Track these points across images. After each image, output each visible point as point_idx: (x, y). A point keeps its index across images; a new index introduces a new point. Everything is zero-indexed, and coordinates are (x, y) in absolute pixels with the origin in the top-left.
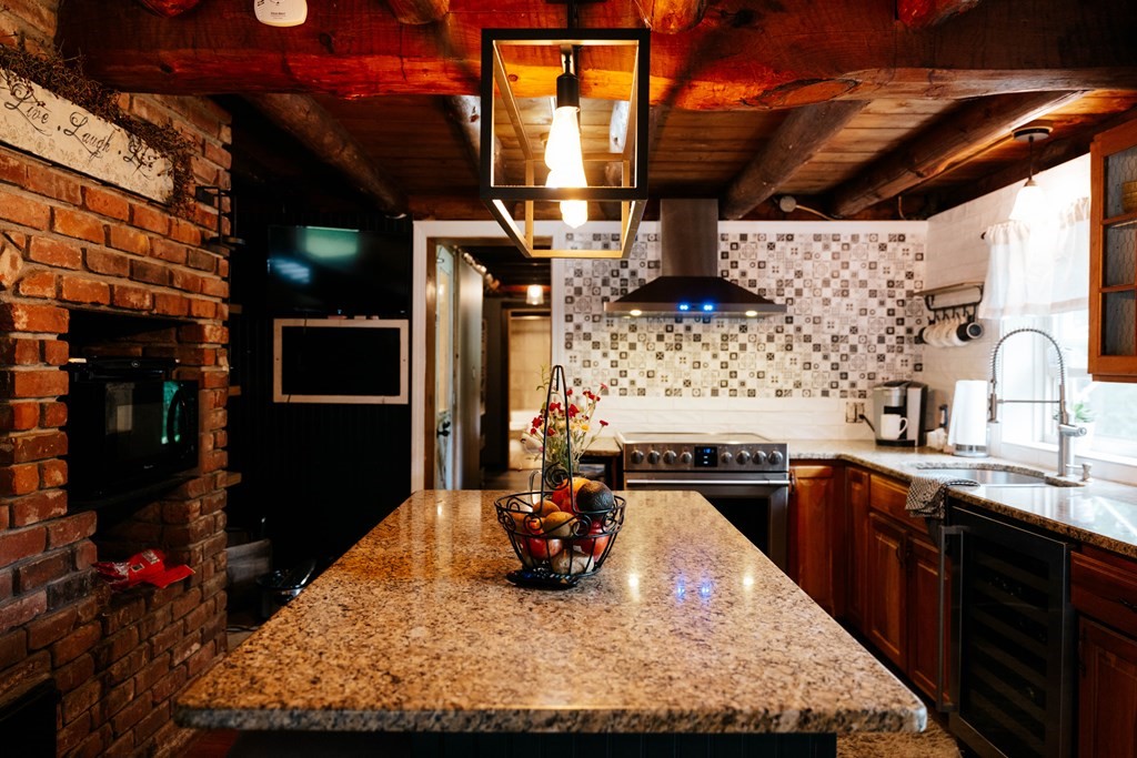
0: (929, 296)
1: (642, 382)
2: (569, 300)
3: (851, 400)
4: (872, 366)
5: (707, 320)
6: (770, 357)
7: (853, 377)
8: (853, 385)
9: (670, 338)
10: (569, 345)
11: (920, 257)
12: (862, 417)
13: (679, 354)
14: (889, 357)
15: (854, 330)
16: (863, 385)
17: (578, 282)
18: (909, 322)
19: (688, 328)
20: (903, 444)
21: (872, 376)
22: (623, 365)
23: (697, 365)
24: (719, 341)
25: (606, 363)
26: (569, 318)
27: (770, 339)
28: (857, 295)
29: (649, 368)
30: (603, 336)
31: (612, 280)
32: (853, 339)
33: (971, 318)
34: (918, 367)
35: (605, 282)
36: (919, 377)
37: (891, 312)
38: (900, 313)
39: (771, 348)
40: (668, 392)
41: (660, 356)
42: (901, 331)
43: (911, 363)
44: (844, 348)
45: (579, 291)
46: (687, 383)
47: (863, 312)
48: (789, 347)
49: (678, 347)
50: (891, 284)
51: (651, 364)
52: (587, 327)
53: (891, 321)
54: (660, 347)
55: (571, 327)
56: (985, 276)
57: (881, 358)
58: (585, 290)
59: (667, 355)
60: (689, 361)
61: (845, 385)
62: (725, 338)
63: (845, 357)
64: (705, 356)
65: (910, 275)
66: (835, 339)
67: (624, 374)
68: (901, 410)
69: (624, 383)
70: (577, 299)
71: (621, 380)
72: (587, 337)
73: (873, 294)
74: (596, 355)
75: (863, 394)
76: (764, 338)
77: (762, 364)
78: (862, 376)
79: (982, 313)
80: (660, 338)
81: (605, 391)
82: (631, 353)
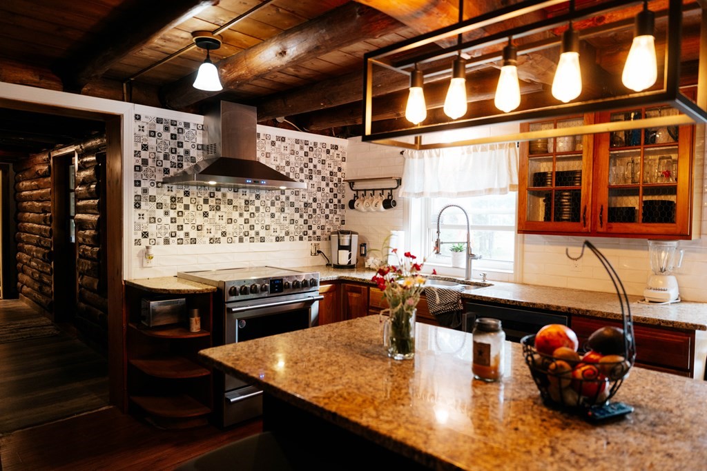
0: (352, 183)
1: (194, 234)
2: (137, 169)
3: (313, 242)
4: (323, 221)
5: (236, 190)
6: (273, 216)
7: (314, 228)
8: (314, 233)
9: (212, 202)
10: (137, 205)
11: (344, 160)
12: (319, 252)
13: (219, 213)
14: (331, 216)
15: (315, 200)
16: (319, 233)
17: (144, 154)
18: (339, 196)
19: (224, 195)
21: (323, 228)
22: (180, 221)
23: (230, 221)
24: (243, 204)
25: (167, 220)
26: (137, 183)
27: (273, 204)
28: (316, 178)
29: (198, 223)
30: (164, 196)
31: (171, 156)
32: (314, 205)
33: (390, 195)
34: (343, 222)
35: (166, 157)
36: (344, 228)
37: (331, 190)
38: (335, 192)
39: (273, 210)
40: (212, 241)
41: (206, 215)
42: (336, 201)
43: (340, 220)
44: (310, 211)
45: (145, 162)
46: (224, 234)
47: (319, 189)
48: (282, 210)
49: (218, 209)
50: (331, 173)
51: (200, 220)
52: (153, 191)
53: (331, 196)
54: (206, 208)
55: (139, 191)
57: (327, 217)
58: (150, 161)
59: (211, 214)
60: (225, 218)
61: (310, 233)
62: (247, 202)
63: (310, 216)
64: (235, 215)
65: (340, 169)
66: (306, 205)
67: (180, 228)
68: (348, 248)
69: (181, 234)
70: (144, 168)
71: (178, 233)
72: (152, 199)
73: (323, 178)
74: (159, 213)
75: (319, 239)
76: (269, 203)
77: (268, 221)
78: (318, 228)
80: (206, 201)
81: (167, 242)
82: (186, 212)
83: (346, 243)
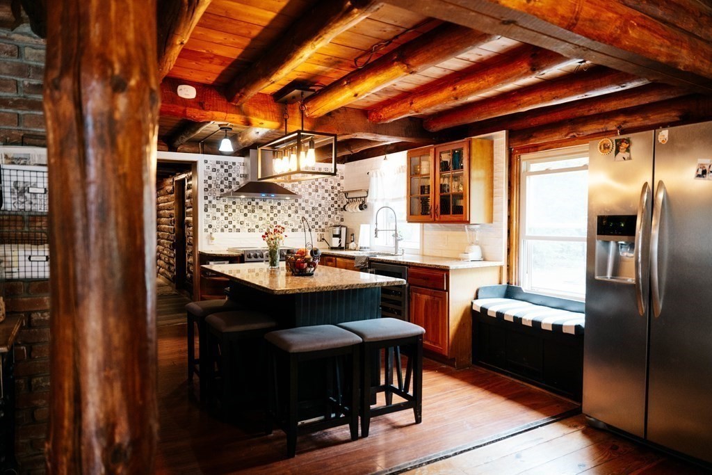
0: (346, 193)
1: (238, 226)
2: (206, 190)
3: (319, 233)
4: (326, 219)
5: (264, 200)
6: (290, 216)
7: (320, 223)
8: (320, 227)
9: (250, 207)
10: (206, 210)
11: (342, 178)
12: (323, 239)
13: (254, 214)
14: (332, 216)
15: (320, 205)
16: (323, 227)
17: (210, 182)
18: (339, 203)
19: (257, 203)
20: (340, 248)
21: (326, 224)
22: (230, 219)
23: (261, 219)
24: (269, 209)
25: (222, 218)
26: (206, 198)
27: (289, 208)
28: (321, 191)
29: (241, 220)
30: (221, 205)
31: (225, 182)
32: (320, 209)
33: (364, 202)
34: (342, 220)
35: (222, 183)
36: (342, 223)
37: (333, 199)
38: (336, 199)
39: (290, 212)
40: (249, 230)
41: (246, 215)
42: (336, 206)
43: (340, 218)
44: (317, 212)
45: (210, 186)
46: (257, 227)
47: (323, 198)
48: (296, 212)
49: (253, 211)
50: (332, 188)
51: (242, 218)
52: (214, 202)
53: (333, 202)
54: (246, 211)
55: (207, 202)
56: (368, 187)
57: (329, 216)
58: (213, 185)
59: (249, 214)
60: (258, 217)
61: (317, 227)
62: (272, 207)
63: (317, 216)
64: (264, 215)
65: (339, 185)
66: (313, 208)
67: (230, 222)
68: (339, 236)
69: (231, 226)
70: (209, 189)
71: (229, 225)
72: (214, 206)
73: (326, 191)
74: (218, 214)
75: (323, 230)
76: (287, 208)
77: (286, 218)
78: (323, 223)
79: (368, 200)
80: (246, 207)
81: (222, 230)
82: (234, 214)
83: (337, 233)
